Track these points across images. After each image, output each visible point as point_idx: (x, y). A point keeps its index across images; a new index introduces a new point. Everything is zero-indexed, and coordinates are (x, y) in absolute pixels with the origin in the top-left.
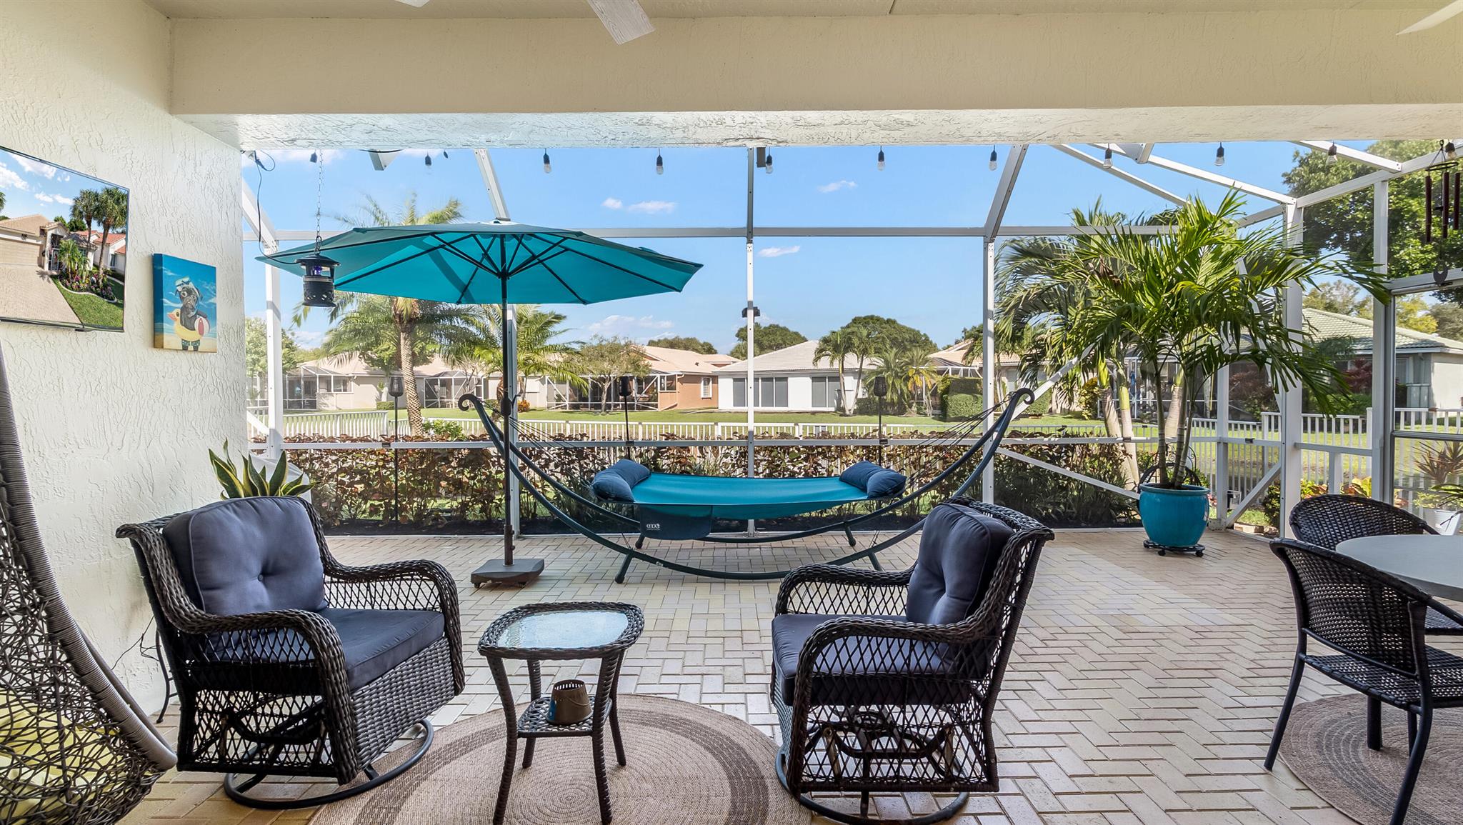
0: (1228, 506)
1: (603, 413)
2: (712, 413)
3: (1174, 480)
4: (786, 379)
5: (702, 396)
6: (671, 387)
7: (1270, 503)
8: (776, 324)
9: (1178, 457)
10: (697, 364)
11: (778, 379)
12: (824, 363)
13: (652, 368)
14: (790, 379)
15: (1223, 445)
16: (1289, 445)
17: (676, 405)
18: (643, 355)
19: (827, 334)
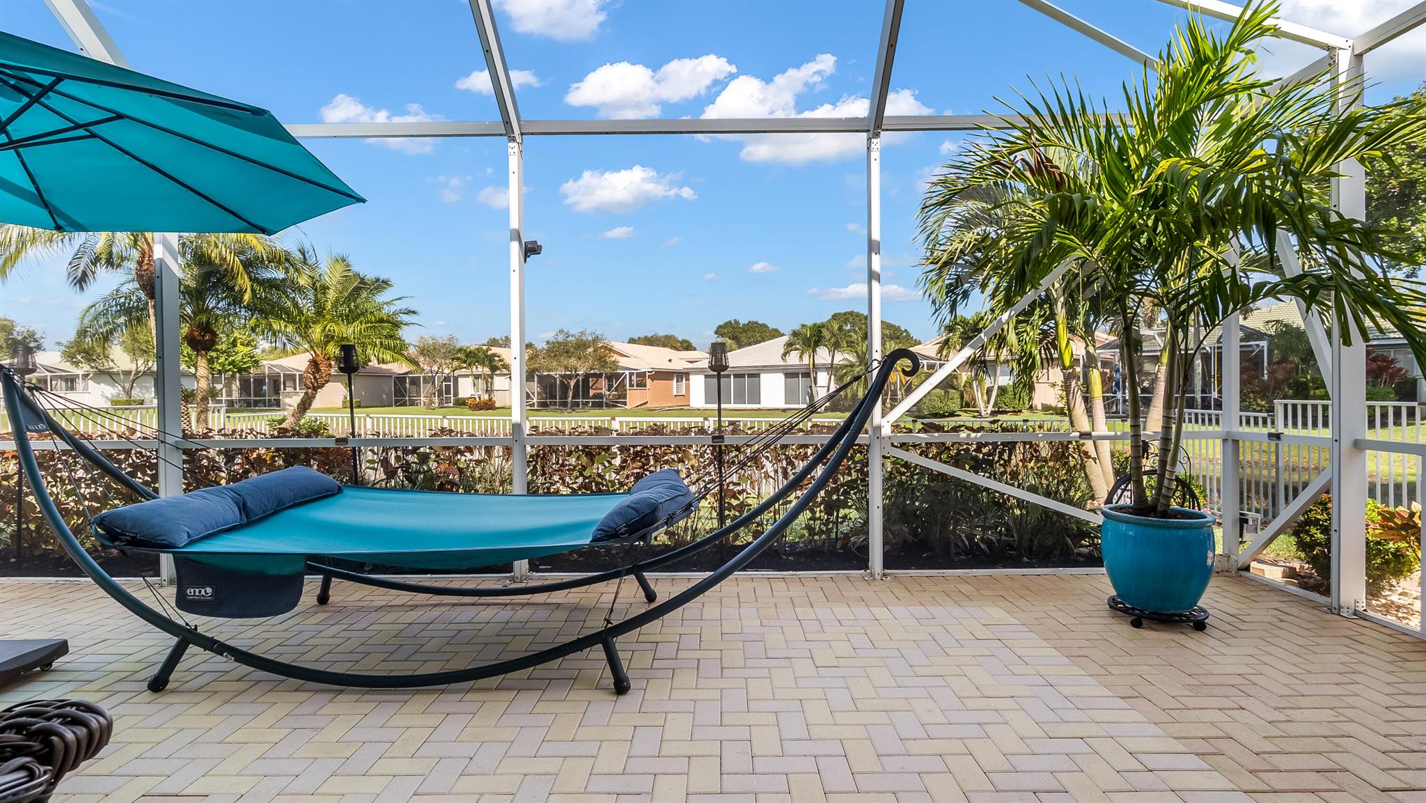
0: (1241, 536)
1: (569, 410)
2: (685, 410)
3: (1156, 500)
4: (758, 376)
5: (675, 393)
6: (642, 384)
7: (1307, 532)
8: (755, 320)
9: (1163, 463)
10: (670, 361)
11: (750, 376)
12: (794, 359)
13: (619, 364)
14: (762, 376)
15: (1232, 443)
16: (1346, 443)
17: (647, 403)
18: (610, 350)
19: (797, 327)
